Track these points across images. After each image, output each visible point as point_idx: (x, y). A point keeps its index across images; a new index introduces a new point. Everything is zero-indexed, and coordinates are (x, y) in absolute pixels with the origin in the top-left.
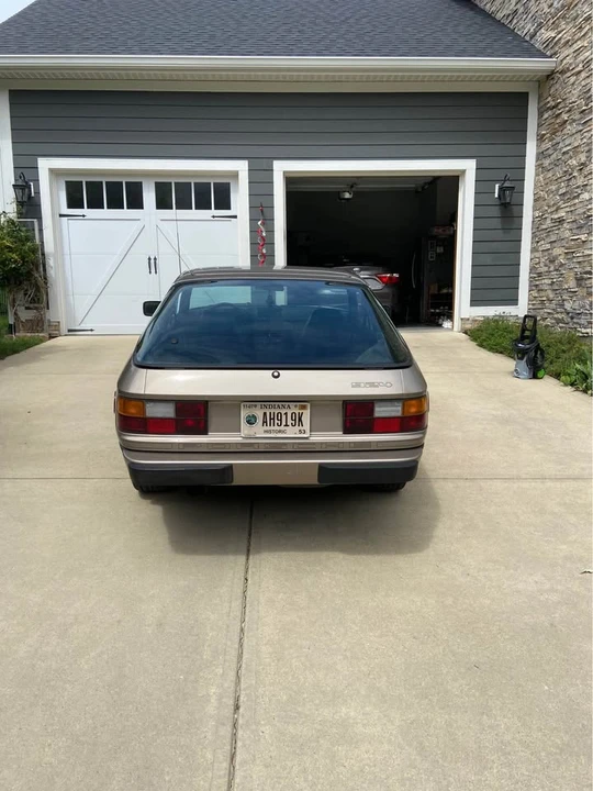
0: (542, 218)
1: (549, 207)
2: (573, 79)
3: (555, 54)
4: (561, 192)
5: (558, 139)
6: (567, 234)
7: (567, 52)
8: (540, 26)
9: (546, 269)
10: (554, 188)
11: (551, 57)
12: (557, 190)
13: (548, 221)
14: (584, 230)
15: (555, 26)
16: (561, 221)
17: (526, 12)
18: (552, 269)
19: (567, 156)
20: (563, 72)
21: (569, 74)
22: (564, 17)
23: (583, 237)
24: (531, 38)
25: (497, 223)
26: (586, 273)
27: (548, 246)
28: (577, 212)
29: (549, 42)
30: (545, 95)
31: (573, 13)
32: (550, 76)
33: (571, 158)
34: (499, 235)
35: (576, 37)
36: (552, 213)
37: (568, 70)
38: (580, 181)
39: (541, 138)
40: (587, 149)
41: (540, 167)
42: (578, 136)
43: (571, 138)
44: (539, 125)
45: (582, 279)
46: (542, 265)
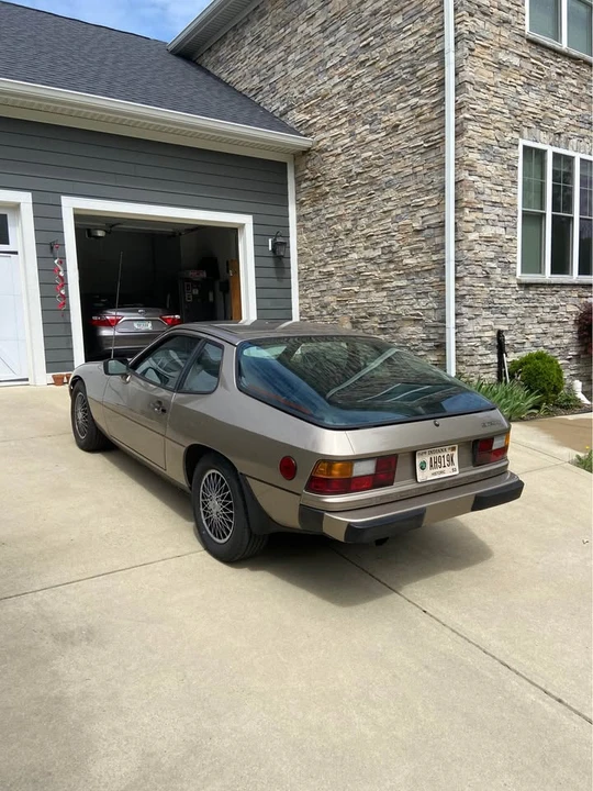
0: (309, 270)
1: (316, 262)
2: (332, 159)
3: (311, 134)
4: (327, 250)
5: (320, 207)
6: (338, 285)
7: (323, 135)
8: (291, 107)
9: (318, 313)
10: (320, 246)
11: (305, 136)
12: (323, 248)
13: (316, 273)
14: (355, 283)
15: (308, 111)
16: (330, 274)
17: (274, 90)
18: (325, 313)
19: (330, 222)
20: (321, 151)
21: (327, 154)
22: (318, 105)
23: (356, 289)
24: (281, 116)
25: (272, 272)
26: (362, 317)
27: (318, 294)
28: (347, 268)
29: (303, 124)
30: (302, 167)
31: (327, 104)
32: (306, 152)
33: (336, 223)
34: (275, 283)
35: (333, 125)
36: (319, 267)
37: (327, 151)
38: (348, 243)
39: (300, 204)
40: (352, 218)
41: (301, 228)
42: (342, 206)
43: (334, 207)
44: (297, 193)
45: (358, 322)
46: (313, 309)
